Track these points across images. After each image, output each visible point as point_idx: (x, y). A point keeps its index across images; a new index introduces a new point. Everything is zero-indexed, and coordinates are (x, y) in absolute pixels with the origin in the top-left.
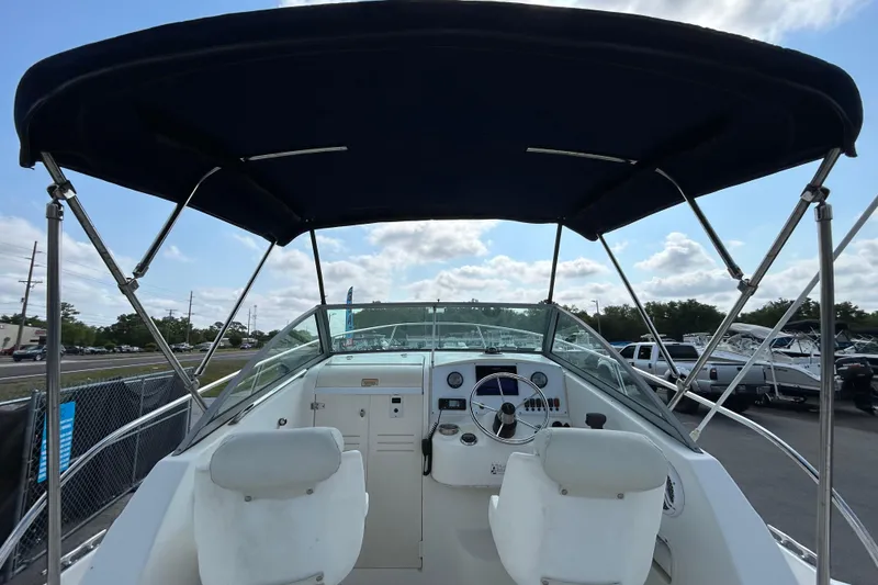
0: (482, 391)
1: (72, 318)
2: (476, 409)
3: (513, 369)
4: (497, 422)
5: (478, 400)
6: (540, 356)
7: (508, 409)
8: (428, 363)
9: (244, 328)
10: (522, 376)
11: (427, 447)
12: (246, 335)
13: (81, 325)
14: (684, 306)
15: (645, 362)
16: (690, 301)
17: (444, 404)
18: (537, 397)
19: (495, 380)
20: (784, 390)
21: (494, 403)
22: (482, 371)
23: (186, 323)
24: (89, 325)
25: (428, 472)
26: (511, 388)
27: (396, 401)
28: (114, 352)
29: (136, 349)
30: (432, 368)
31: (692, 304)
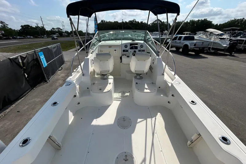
0: (131, 48)
1: (7, 27)
2: (129, 52)
3: (137, 44)
4: (133, 54)
5: (130, 50)
6: (143, 41)
7: (135, 51)
8: (121, 43)
9: (62, 30)
10: (139, 46)
11: (121, 58)
12: (63, 32)
13: (10, 29)
14: (202, 21)
15: (179, 41)
16: (205, 19)
17: (124, 51)
18: (140, 49)
19: (133, 46)
20: (213, 49)
21: (132, 51)
22: (131, 44)
23: (43, 28)
24: (13, 29)
25: (121, 62)
26: (136, 48)
27: (115, 50)
28: (26, 38)
29: (32, 37)
30: (122, 44)
31: (205, 20)
